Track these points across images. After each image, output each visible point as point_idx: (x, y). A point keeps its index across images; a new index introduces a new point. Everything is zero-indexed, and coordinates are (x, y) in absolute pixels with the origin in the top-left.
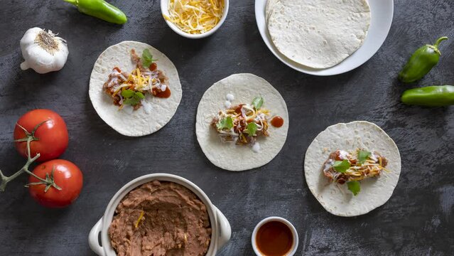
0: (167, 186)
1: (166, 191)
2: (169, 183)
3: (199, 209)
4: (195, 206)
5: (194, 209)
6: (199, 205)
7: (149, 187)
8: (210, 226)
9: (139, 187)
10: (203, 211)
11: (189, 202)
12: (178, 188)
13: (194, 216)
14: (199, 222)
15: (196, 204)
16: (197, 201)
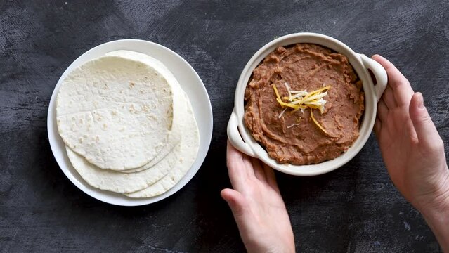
0: (293, 49)
1: (295, 56)
2: (294, 45)
3: (338, 62)
4: (334, 61)
5: (334, 65)
6: (338, 58)
7: (274, 57)
8: (358, 79)
9: (262, 62)
10: (345, 62)
11: (326, 58)
12: (308, 46)
13: (336, 73)
14: (345, 79)
15: (334, 58)
16: (334, 54)
